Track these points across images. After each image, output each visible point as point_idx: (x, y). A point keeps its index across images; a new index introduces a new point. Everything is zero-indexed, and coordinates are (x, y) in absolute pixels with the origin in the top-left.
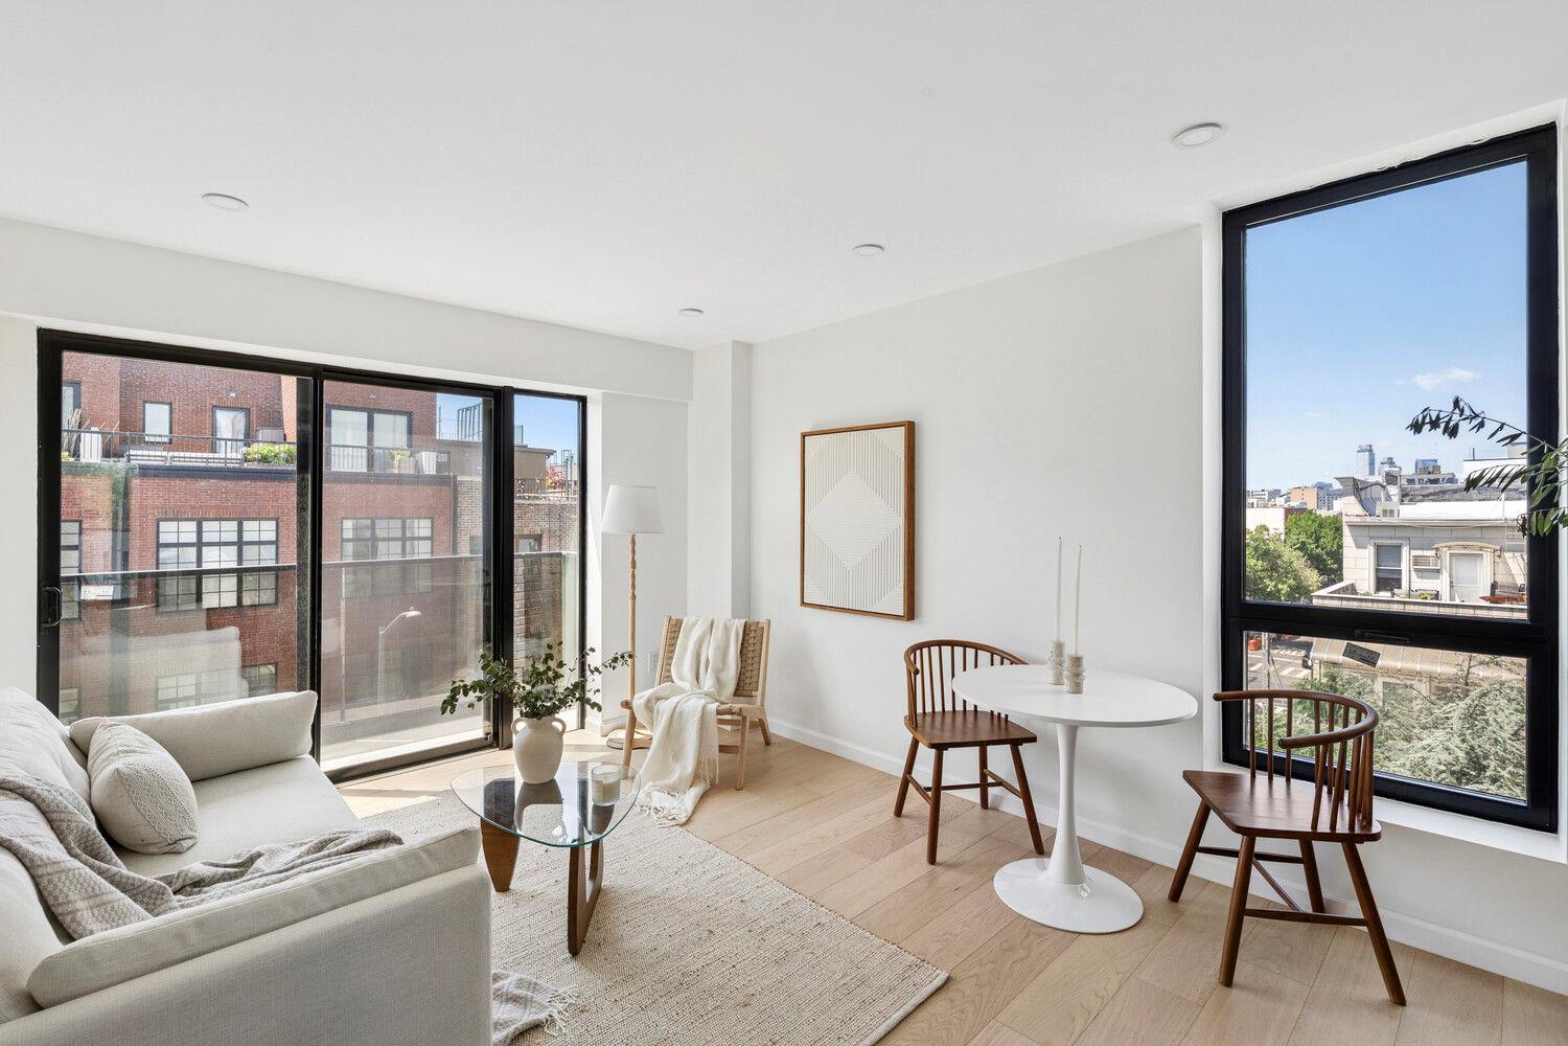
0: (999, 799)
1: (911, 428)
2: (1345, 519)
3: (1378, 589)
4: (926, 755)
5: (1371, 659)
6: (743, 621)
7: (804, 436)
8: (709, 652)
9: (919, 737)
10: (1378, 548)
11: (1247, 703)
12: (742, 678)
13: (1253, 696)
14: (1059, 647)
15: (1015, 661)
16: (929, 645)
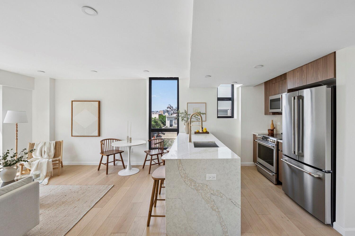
0: (117, 163)
1: (99, 102)
2: (166, 116)
3: (170, 127)
4: (105, 157)
5: (164, 134)
6: (55, 141)
7: (72, 101)
8: (46, 149)
9: (103, 155)
10: (170, 120)
11: (152, 141)
12: (56, 153)
13: (152, 140)
14: (128, 137)
15: (120, 140)
16: (104, 140)
